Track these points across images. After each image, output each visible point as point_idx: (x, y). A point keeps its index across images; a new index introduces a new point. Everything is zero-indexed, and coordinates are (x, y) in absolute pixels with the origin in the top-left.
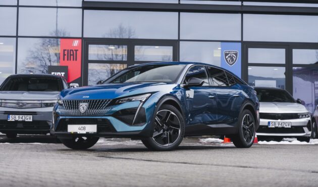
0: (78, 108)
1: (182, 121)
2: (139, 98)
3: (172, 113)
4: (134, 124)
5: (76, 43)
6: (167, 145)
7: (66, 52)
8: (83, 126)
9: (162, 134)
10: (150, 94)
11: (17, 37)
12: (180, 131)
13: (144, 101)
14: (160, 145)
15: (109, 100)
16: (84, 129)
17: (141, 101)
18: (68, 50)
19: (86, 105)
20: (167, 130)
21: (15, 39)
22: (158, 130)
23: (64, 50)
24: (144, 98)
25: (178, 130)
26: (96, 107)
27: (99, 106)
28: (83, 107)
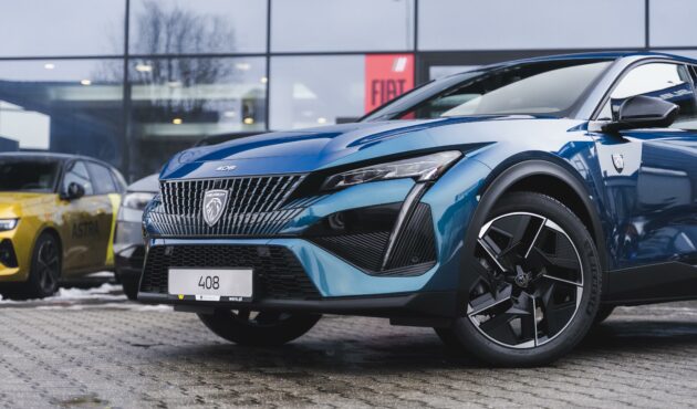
0: (198, 208)
1: (591, 254)
2: (412, 167)
3: (550, 224)
4: (387, 267)
5: (401, 65)
6: (530, 344)
7: (378, 87)
8: (213, 272)
9: (508, 304)
10: (456, 154)
11: (268, 55)
12: (580, 291)
13: (427, 177)
14: (499, 346)
15: (296, 178)
16: (215, 283)
17: (416, 179)
18: (382, 82)
19: (222, 198)
20: (530, 290)
21: (263, 60)
22: (492, 290)
23: (374, 82)
24: (428, 167)
25: (575, 287)
26: (253, 203)
27: (262, 200)
28: (213, 205)
